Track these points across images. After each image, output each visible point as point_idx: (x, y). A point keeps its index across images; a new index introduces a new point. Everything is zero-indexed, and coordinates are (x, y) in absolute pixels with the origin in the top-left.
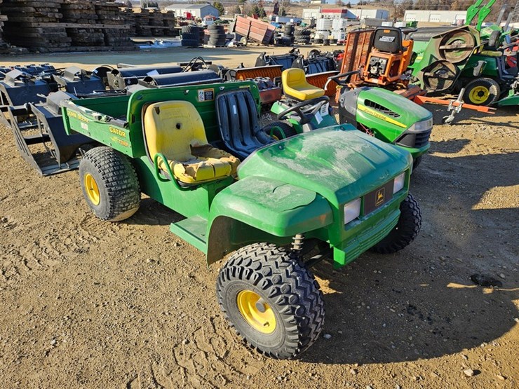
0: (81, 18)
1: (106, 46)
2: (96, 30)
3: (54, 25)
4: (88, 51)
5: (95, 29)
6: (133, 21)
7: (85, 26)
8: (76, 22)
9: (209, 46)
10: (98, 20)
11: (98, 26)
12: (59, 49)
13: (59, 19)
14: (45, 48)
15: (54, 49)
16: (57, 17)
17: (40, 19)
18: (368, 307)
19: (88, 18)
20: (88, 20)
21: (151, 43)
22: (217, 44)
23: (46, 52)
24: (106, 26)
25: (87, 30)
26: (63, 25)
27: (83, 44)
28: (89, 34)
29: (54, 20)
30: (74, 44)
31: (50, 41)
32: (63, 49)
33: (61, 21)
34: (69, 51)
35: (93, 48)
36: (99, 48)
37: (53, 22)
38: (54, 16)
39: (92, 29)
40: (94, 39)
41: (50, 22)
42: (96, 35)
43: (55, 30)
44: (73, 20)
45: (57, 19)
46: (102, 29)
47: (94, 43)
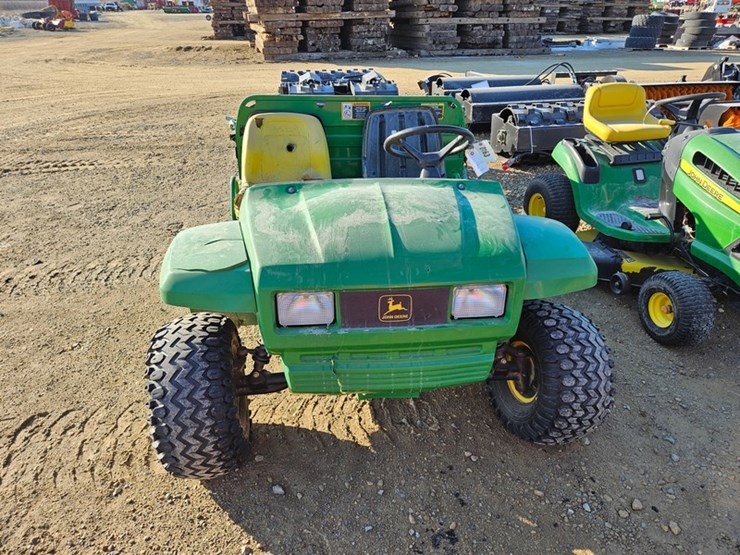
0: (481, 10)
1: (504, 47)
2: (496, 27)
3: (444, 21)
4: (477, 55)
5: (494, 25)
6: (578, 11)
7: (483, 20)
8: (473, 16)
9: (677, 47)
10: (503, 12)
11: (502, 20)
12: (442, 53)
13: (453, 13)
14: (427, 50)
15: (436, 53)
16: (451, 10)
17: (430, 14)
18: (381, 492)
19: (490, 9)
20: (490, 12)
21: (578, 43)
22: (693, 45)
23: (427, 56)
24: (511, 20)
25: (484, 26)
26: (456, 21)
27: (475, 46)
28: (484, 32)
29: (447, 14)
30: (462, 46)
31: (434, 43)
32: (447, 53)
33: (455, 15)
34: (454, 55)
35: (485, 51)
36: (492, 51)
37: (445, 17)
38: (447, 9)
39: (490, 24)
40: (489, 40)
41: (441, 17)
42: (493, 33)
43: (444, 28)
44: (470, 13)
45: (450, 12)
46: (505, 25)
47: (489, 44)
